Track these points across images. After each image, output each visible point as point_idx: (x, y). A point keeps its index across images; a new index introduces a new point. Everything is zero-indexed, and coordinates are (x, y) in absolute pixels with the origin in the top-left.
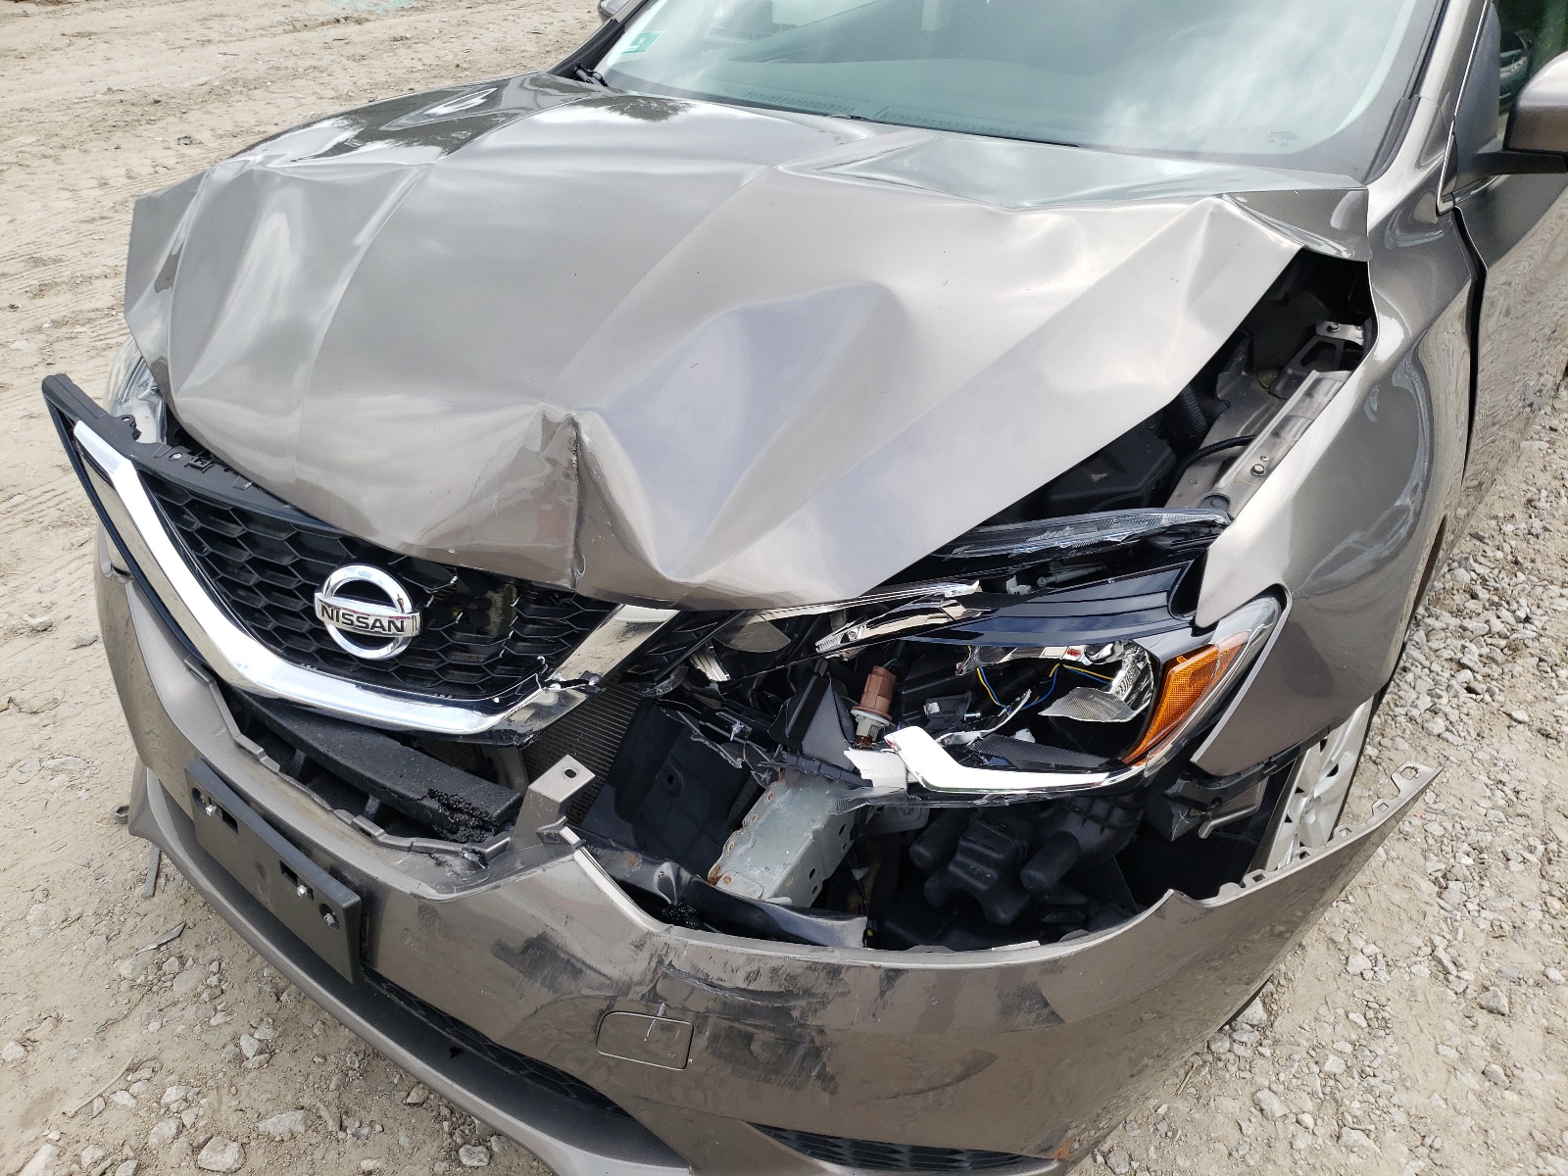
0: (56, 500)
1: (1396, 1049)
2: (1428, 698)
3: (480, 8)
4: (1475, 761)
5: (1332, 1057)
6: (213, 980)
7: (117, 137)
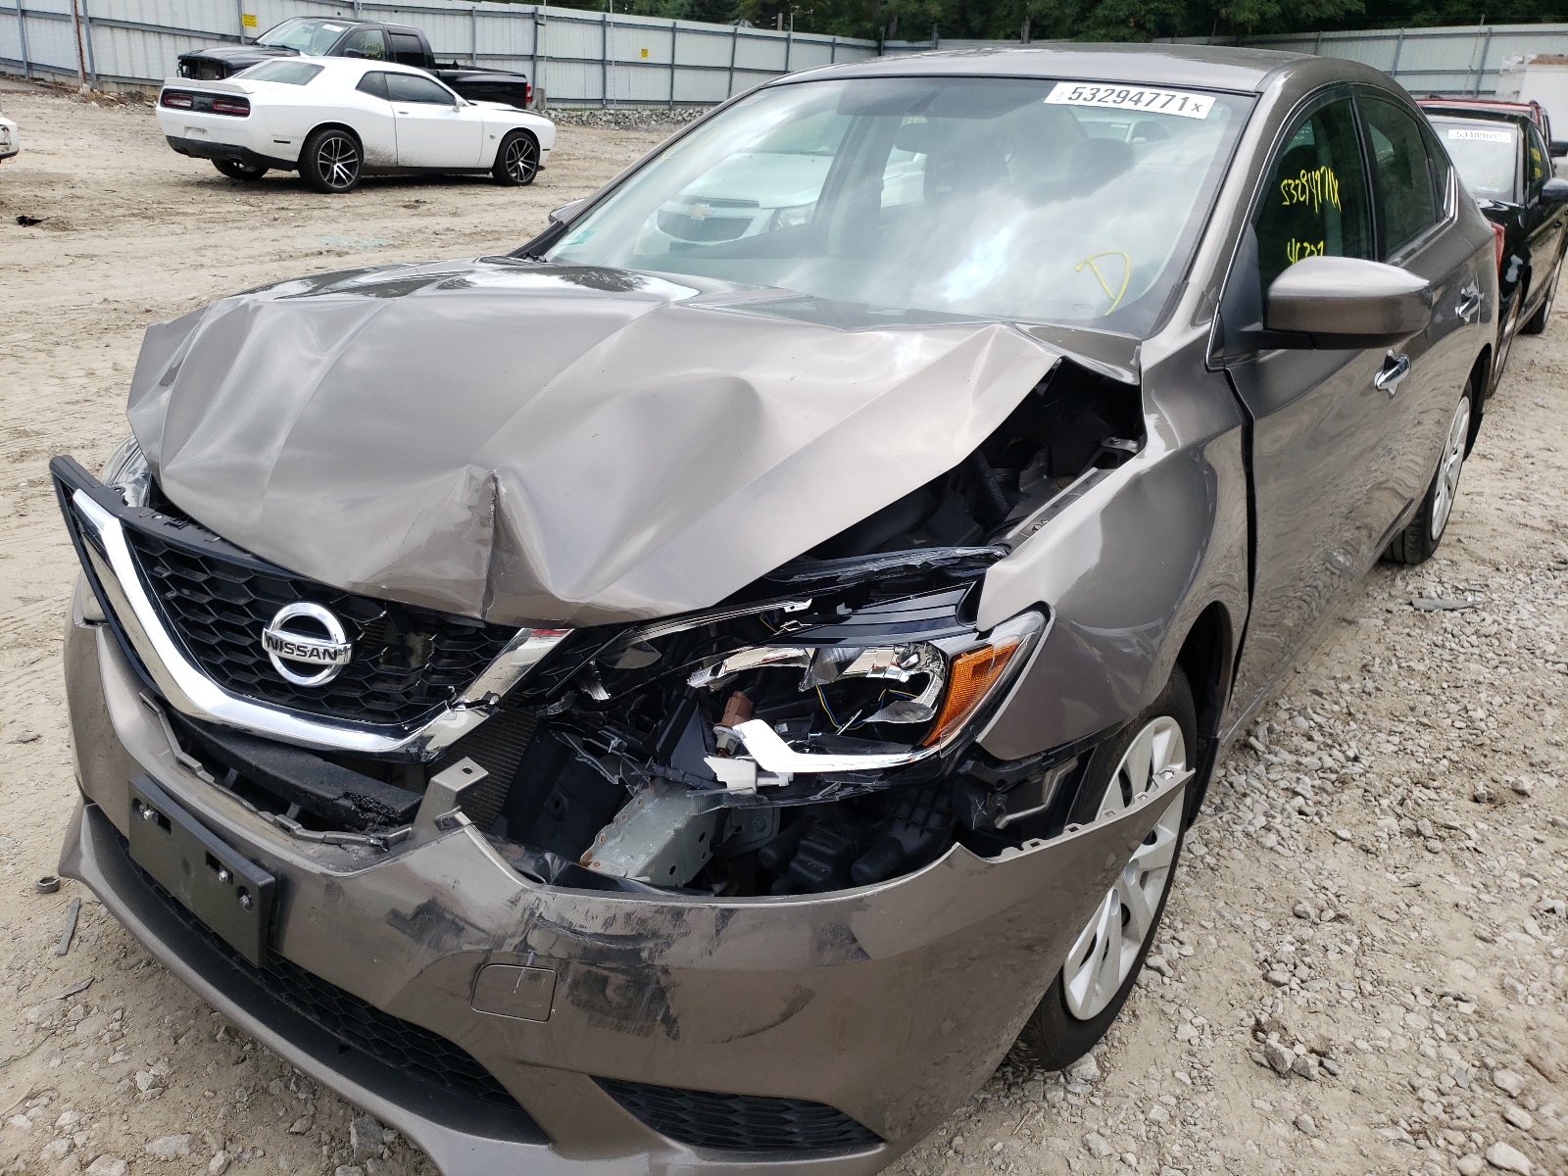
0: (14, 626)
1: (1215, 1103)
2: (1264, 818)
3: (451, 248)
4: (1303, 871)
5: (1156, 1107)
6: (116, 1026)
7: (108, 338)
